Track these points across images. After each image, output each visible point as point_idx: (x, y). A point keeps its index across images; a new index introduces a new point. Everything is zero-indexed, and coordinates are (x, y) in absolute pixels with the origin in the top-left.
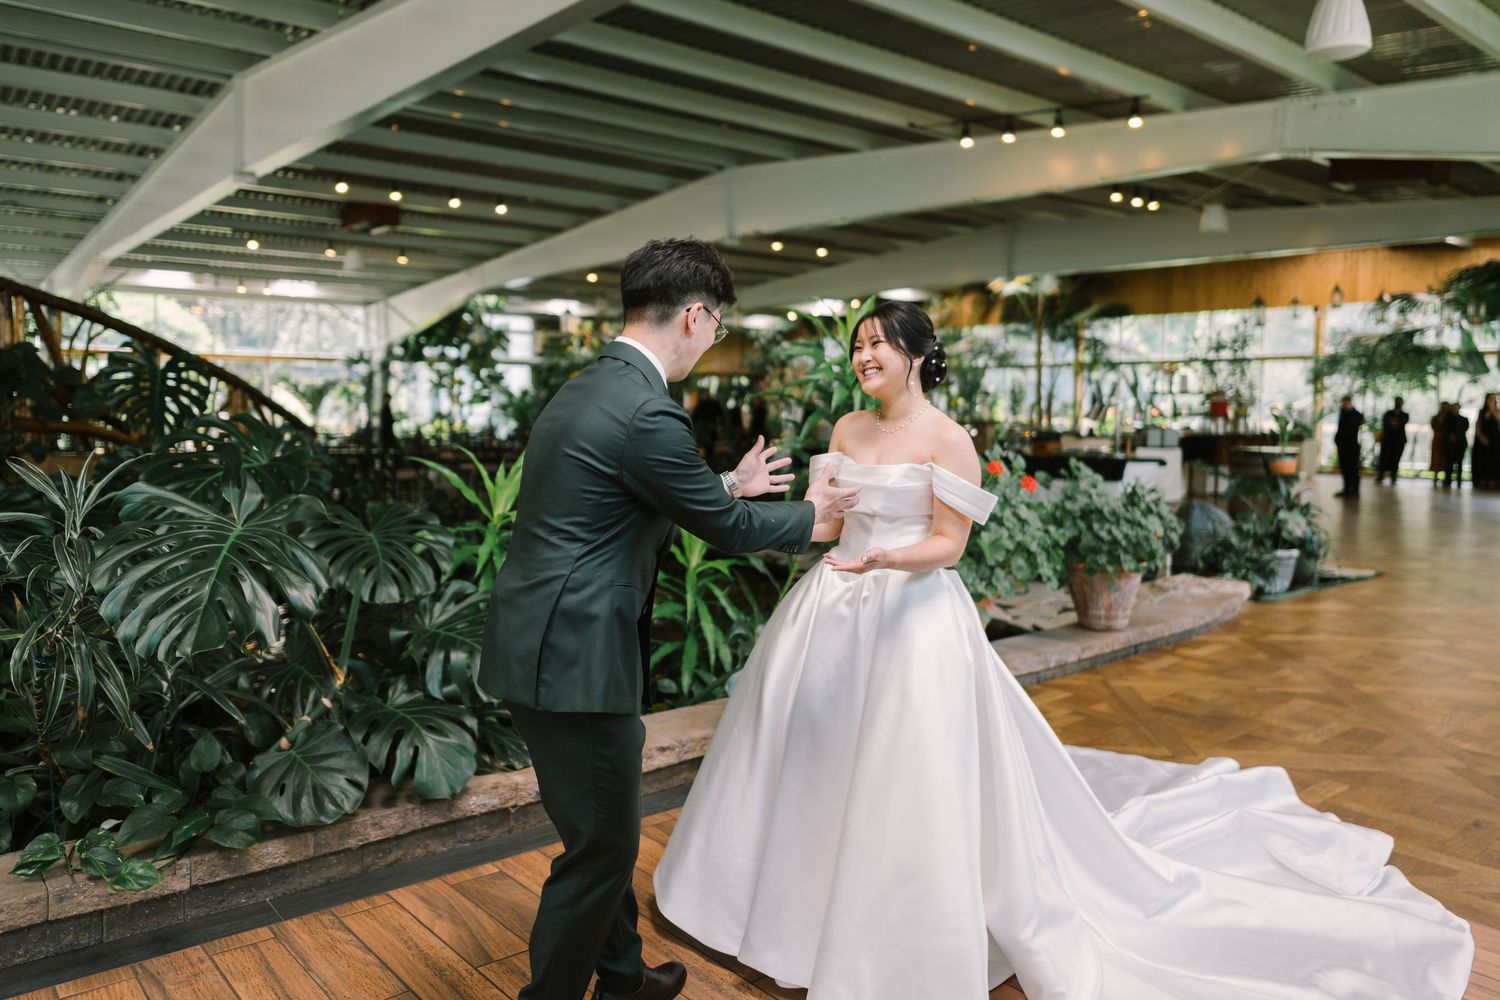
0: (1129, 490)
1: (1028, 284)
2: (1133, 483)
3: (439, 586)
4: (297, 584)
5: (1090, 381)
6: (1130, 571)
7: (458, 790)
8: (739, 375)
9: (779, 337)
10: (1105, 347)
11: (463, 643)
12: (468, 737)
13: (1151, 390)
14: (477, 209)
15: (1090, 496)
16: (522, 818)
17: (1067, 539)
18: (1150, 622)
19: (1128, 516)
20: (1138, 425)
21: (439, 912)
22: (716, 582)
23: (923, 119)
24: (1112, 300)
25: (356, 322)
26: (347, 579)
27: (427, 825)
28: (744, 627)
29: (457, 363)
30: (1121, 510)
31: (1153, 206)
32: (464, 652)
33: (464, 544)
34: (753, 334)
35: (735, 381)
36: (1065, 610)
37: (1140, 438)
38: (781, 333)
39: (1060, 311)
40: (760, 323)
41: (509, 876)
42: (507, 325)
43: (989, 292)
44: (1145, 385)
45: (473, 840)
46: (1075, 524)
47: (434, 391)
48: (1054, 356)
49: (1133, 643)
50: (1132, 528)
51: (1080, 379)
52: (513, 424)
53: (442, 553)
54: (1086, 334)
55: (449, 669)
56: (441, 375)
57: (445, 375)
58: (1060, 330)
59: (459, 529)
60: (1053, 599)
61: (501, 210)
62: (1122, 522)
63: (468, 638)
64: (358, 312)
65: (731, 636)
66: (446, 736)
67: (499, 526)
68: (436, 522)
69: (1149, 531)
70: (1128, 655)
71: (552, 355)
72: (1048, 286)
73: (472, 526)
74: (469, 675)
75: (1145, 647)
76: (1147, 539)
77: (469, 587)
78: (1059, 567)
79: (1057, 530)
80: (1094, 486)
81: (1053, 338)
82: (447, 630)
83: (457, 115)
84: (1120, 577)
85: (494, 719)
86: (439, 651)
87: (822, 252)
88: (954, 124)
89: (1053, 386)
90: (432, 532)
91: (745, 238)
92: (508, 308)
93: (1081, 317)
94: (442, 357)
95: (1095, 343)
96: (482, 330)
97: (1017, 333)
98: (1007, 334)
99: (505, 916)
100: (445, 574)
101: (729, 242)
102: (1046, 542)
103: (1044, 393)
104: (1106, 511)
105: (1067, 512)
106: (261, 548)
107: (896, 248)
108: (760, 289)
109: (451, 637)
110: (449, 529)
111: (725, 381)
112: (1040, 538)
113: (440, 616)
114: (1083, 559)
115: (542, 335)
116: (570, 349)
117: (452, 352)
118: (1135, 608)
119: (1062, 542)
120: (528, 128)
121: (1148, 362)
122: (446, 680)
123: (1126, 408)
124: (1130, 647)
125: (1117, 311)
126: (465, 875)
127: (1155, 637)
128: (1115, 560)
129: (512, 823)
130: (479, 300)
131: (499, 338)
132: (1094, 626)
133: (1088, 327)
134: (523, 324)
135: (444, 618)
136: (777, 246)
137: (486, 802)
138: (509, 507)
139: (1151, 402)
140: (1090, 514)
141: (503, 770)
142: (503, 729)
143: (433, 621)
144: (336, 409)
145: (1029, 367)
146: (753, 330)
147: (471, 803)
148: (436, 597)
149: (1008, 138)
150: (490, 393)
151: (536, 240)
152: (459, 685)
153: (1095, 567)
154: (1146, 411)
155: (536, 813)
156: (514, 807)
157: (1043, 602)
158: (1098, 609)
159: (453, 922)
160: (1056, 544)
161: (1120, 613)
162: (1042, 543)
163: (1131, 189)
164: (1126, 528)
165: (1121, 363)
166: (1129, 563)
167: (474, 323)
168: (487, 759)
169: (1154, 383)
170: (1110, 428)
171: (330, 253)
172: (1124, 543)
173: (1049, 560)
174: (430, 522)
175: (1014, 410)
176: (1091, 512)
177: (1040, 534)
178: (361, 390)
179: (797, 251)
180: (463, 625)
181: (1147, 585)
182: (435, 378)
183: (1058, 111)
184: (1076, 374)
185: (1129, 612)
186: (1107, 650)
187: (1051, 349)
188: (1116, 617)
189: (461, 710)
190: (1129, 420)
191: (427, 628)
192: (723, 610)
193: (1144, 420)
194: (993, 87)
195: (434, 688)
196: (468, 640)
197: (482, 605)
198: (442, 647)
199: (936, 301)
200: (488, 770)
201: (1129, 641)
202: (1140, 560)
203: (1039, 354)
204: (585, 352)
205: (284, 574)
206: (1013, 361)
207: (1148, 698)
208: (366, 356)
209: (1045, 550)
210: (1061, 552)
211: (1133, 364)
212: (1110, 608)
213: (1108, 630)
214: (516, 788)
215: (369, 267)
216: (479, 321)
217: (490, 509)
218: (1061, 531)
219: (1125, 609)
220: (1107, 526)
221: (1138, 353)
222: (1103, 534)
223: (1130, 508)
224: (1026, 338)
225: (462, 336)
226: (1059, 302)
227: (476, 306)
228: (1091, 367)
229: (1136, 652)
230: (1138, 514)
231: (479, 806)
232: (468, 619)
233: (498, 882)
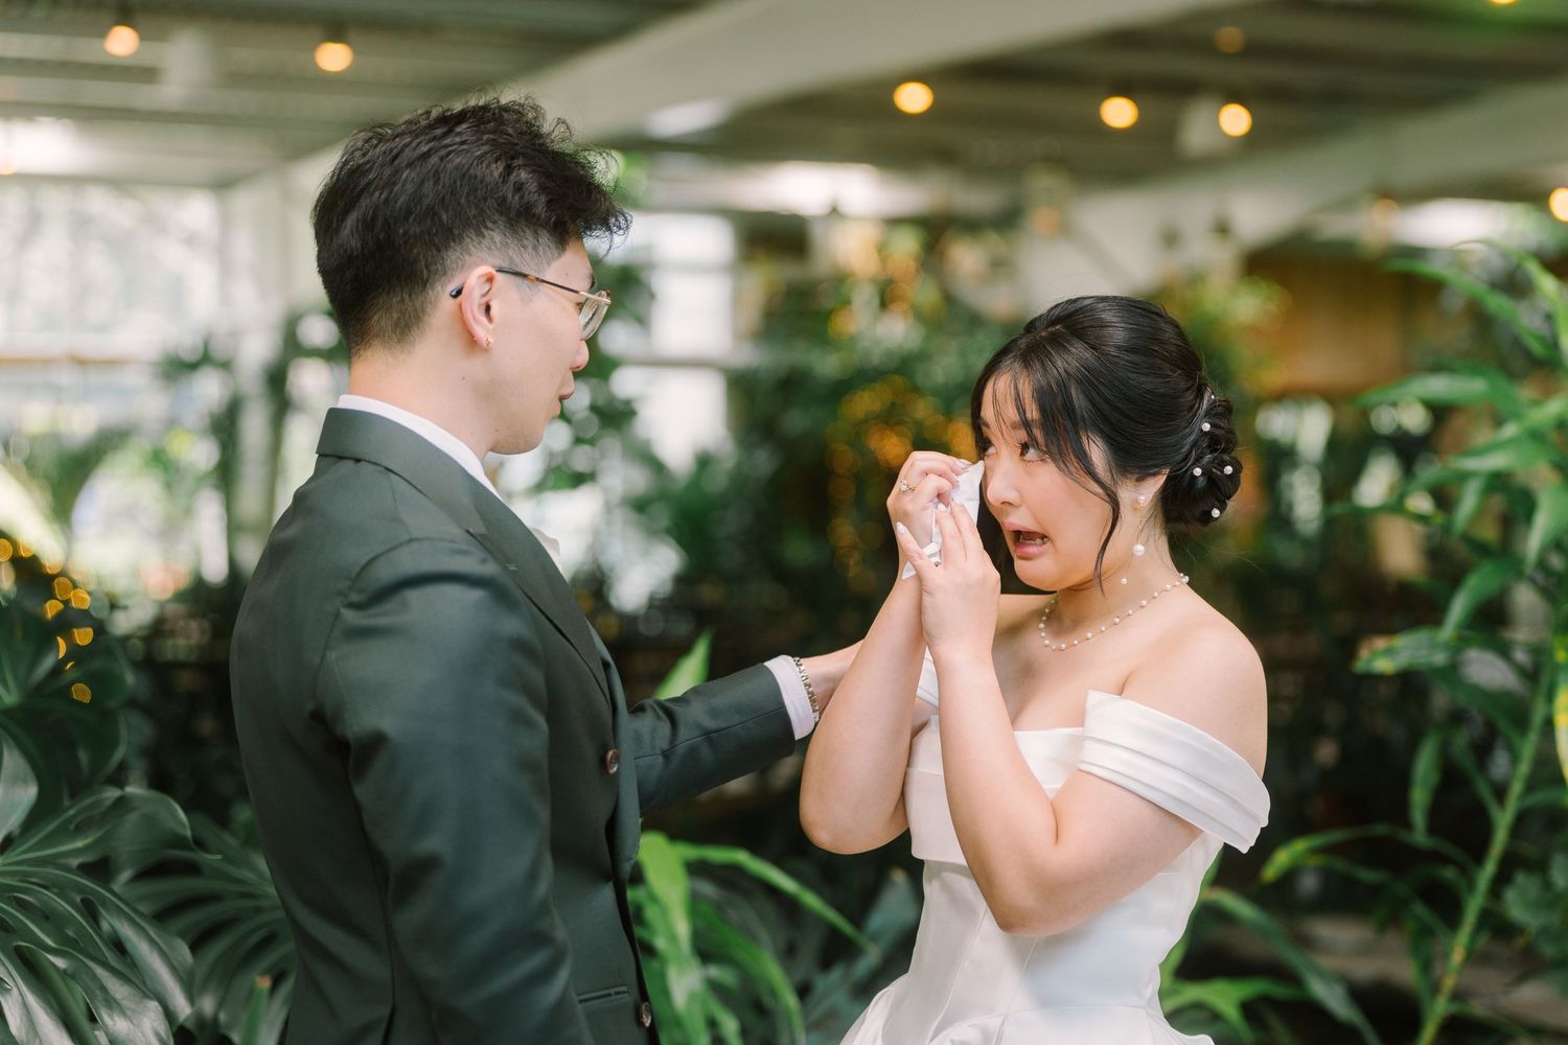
4: (125, 1003)
25: (191, 240)
26: (220, 1005)
35: (1381, 417)
52: (667, 560)
64: (198, 211)
71: (791, 340)
106: (46, 917)
115: (763, 278)
144: (129, 513)
150: (598, 460)
171: (122, 42)
178: (199, 453)
204: (894, 332)
205: (94, 977)
208: (218, 352)
215: (235, 78)
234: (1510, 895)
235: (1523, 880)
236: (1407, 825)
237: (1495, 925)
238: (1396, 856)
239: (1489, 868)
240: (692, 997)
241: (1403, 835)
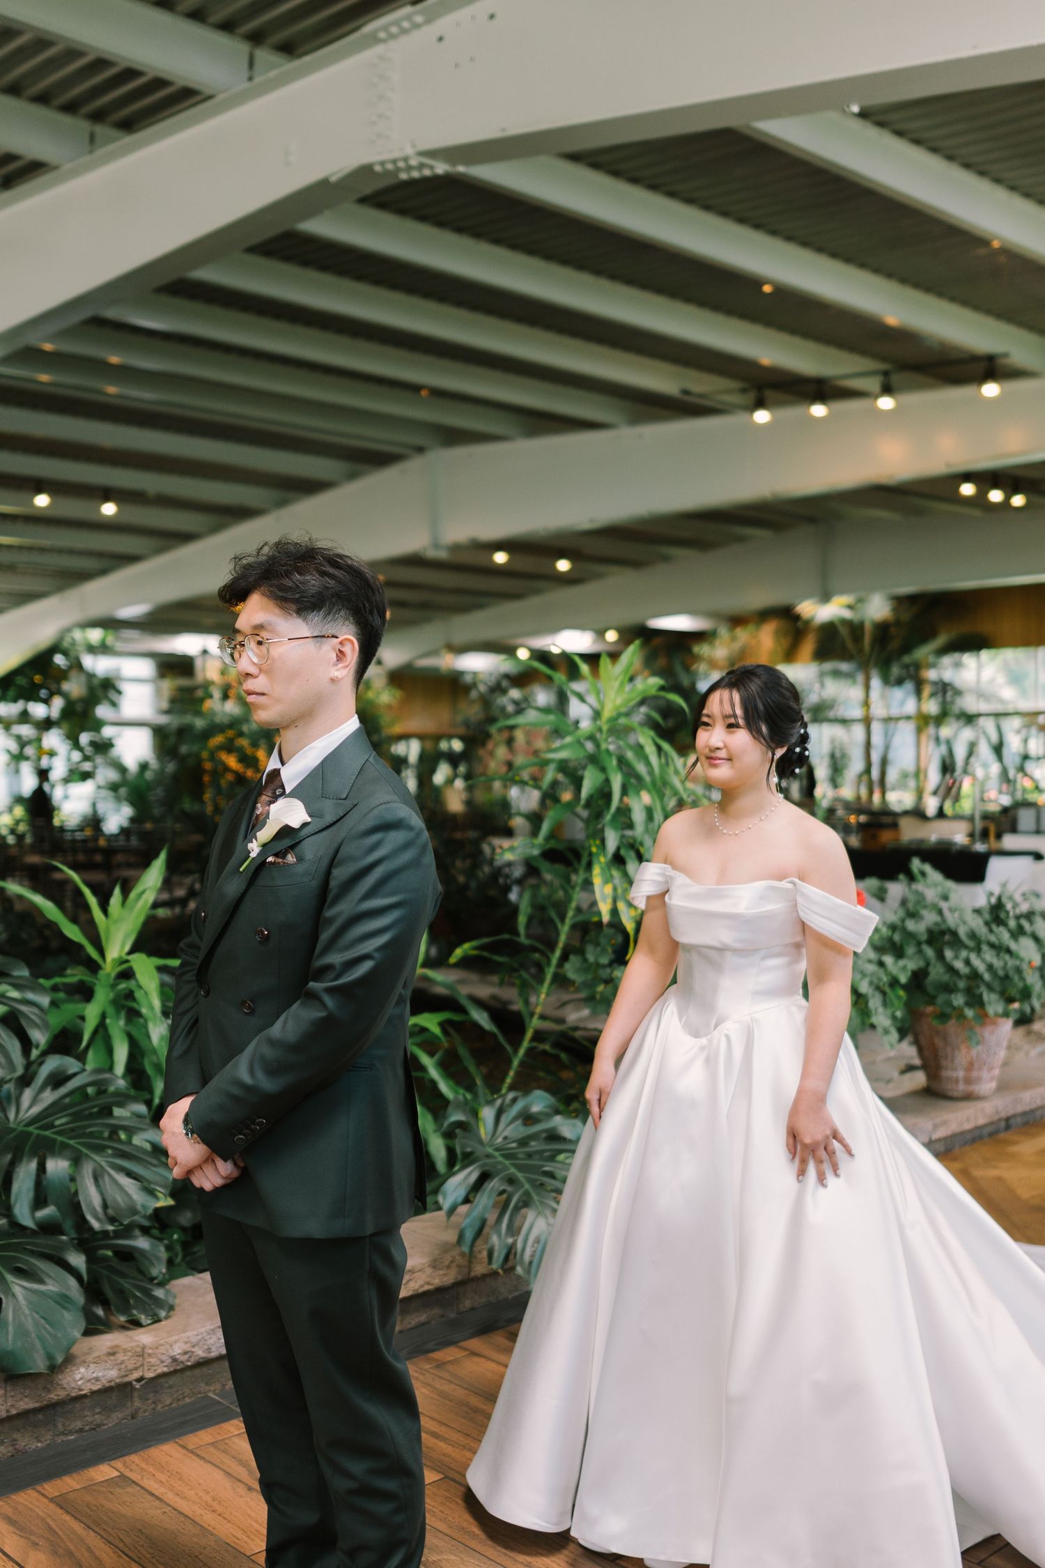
0: (993, 900)
1: (850, 607)
2: (997, 891)
3: (28, 1065)
5: (937, 740)
6: (997, 1015)
7: (60, 1359)
8: (450, 737)
9: (505, 683)
10: (958, 692)
11: (64, 1146)
12: (73, 1282)
13: (1021, 750)
14: (74, 508)
15: (940, 912)
16: (151, 1395)
17: (909, 974)
18: (1026, 1086)
19: (993, 938)
20: (1006, 801)
21: (33, 1538)
22: (421, 1045)
23: (701, 384)
24: (965, 628)
27: (14, 1412)
28: (464, 1112)
29: (47, 724)
30: (982, 931)
31: (1018, 501)
32: (65, 1158)
33: (64, 1001)
34: (468, 679)
35: (444, 745)
36: (910, 1068)
37: (1005, 821)
38: (507, 676)
39: (894, 645)
40: (477, 664)
41: (134, 1482)
42: (118, 670)
43: (797, 618)
44: (1014, 744)
45: (81, 1430)
46: (920, 952)
47: (13, 766)
48: (888, 707)
49: (1003, 1115)
50: (998, 955)
51: (924, 738)
52: (127, 811)
53: (33, 1017)
54: (932, 675)
55: (45, 1183)
56: (22, 743)
57: (29, 743)
58: (895, 670)
59: (57, 980)
60: (892, 1054)
61: (109, 509)
62: (985, 947)
63: (71, 1138)
65: (446, 1124)
66: (41, 1282)
67: (113, 975)
68: (25, 973)
69: (1022, 960)
70: (997, 1132)
71: (183, 712)
72: (878, 609)
73: (74, 975)
74: (73, 1190)
75: (1019, 1120)
76: (1019, 971)
77: (71, 1065)
78: (899, 1014)
79: (896, 962)
80: (945, 898)
81: (886, 681)
82: (40, 1128)
83: (44, 377)
84: (983, 1024)
85: (110, 1253)
86: (29, 1161)
87: (563, 565)
88: (743, 391)
89: (887, 748)
90: (17, 987)
91: (456, 548)
92: (119, 646)
93: (923, 652)
94: (24, 717)
95: (944, 689)
96: (83, 678)
97: (836, 674)
98: (822, 675)
99: (128, 1540)
100: (37, 1047)
101: (432, 554)
102: (880, 980)
103: (876, 757)
104: (962, 932)
105: (909, 935)
107: (666, 559)
108: (479, 616)
109: (46, 1138)
110: (42, 981)
111: (429, 745)
112: (873, 974)
113: (30, 1107)
114: (931, 1000)
115: (168, 685)
116: (208, 704)
117: (38, 710)
118: (1005, 1064)
119: (903, 979)
120: (145, 396)
121: (1017, 713)
122: (40, 1201)
123: (987, 777)
124: (1000, 1120)
125: (974, 643)
126: (70, 1483)
127: (1033, 1106)
128: (976, 1001)
129: (137, 1403)
130: (78, 635)
131: (106, 688)
132: (950, 1093)
133: (934, 666)
134: (144, 668)
135: (36, 1110)
136: (500, 558)
137: (100, 1374)
138: (127, 948)
139: (1021, 769)
140: (941, 937)
141: (123, 1328)
142: (122, 1267)
143: (21, 1115)
145: (853, 721)
146: (468, 673)
147: (78, 1377)
148: (25, 1081)
149: (819, 410)
150: (95, 767)
151: (160, 551)
152: (59, 1207)
153: (949, 1010)
154: (1015, 781)
155: (171, 1387)
156: (139, 1380)
157: (879, 1058)
158: (955, 1069)
159: (55, 1553)
160: (894, 983)
161: (985, 1074)
162: (875, 981)
163: (988, 479)
164: (989, 955)
165: (980, 715)
166: (994, 1005)
167: (70, 668)
168: (100, 1312)
169: (1026, 741)
170: (966, 806)
172: (987, 977)
173: (885, 1004)
174: (16, 973)
175: (834, 782)
176: (943, 933)
177: (872, 968)
179: (529, 563)
180: (63, 1120)
181: (1021, 1030)
182: (13, 746)
183: (886, 374)
184: (919, 731)
185: (996, 1072)
186: (967, 1126)
187: (883, 696)
188: (979, 1080)
189: (62, 1242)
190: (992, 794)
191: (12, 1125)
192: (433, 1083)
193: (1013, 794)
194: (797, 341)
195: (23, 1212)
196: (72, 1142)
197: (90, 1090)
198: (33, 1153)
199: (723, 631)
200: (102, 1328)
201: (997, 1113)
202: (1010, 1000)
203: (866, 704)
204: (230, 709)
206: (831, 714)
207: (1025, 1193)
209: (878, 988)
210: (902, 993)
211: (997, 715)
212: (970, 1067)
213: (969, 1097)
214: (142, 1353)
216: (78, 666)
217: (102, 953)
218: (901, 963)
219: (991, 1069)
220: (964, 954)
221: (1001, 701)
222: (959, 965)
223: (994, 927)
224: (849, 681)
225: (53, 687)
226: (893, 630)
227: (73, 643)
228: (940, 719)
229: (1008, 1127)
230: (1005, 936)
231: (89, 1381)
232: (70, 1111)
233: (118, 1490)
234: (567, 966)
235: (574, 960)
236: (517, 934)
237: (561, 981)
238: (513, 948)
239: (558, 953)
240: (162, 1038)
241: (516, 939)
